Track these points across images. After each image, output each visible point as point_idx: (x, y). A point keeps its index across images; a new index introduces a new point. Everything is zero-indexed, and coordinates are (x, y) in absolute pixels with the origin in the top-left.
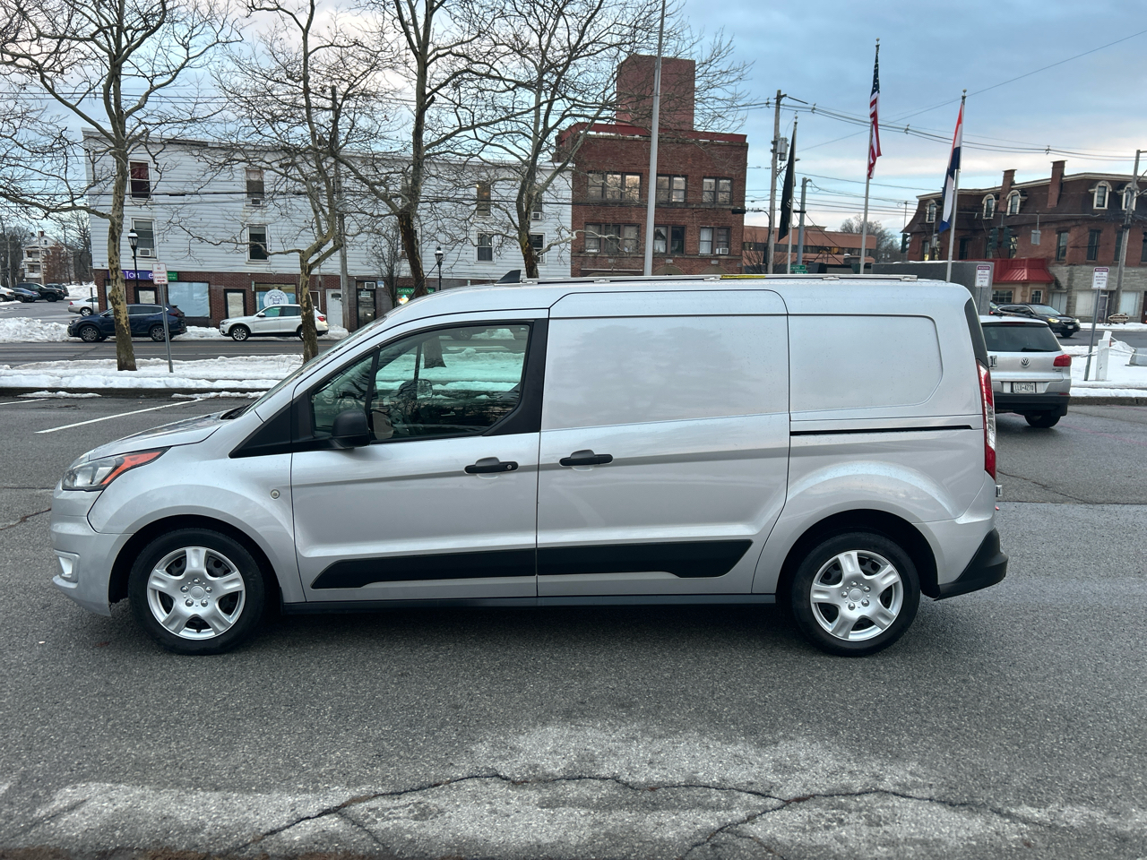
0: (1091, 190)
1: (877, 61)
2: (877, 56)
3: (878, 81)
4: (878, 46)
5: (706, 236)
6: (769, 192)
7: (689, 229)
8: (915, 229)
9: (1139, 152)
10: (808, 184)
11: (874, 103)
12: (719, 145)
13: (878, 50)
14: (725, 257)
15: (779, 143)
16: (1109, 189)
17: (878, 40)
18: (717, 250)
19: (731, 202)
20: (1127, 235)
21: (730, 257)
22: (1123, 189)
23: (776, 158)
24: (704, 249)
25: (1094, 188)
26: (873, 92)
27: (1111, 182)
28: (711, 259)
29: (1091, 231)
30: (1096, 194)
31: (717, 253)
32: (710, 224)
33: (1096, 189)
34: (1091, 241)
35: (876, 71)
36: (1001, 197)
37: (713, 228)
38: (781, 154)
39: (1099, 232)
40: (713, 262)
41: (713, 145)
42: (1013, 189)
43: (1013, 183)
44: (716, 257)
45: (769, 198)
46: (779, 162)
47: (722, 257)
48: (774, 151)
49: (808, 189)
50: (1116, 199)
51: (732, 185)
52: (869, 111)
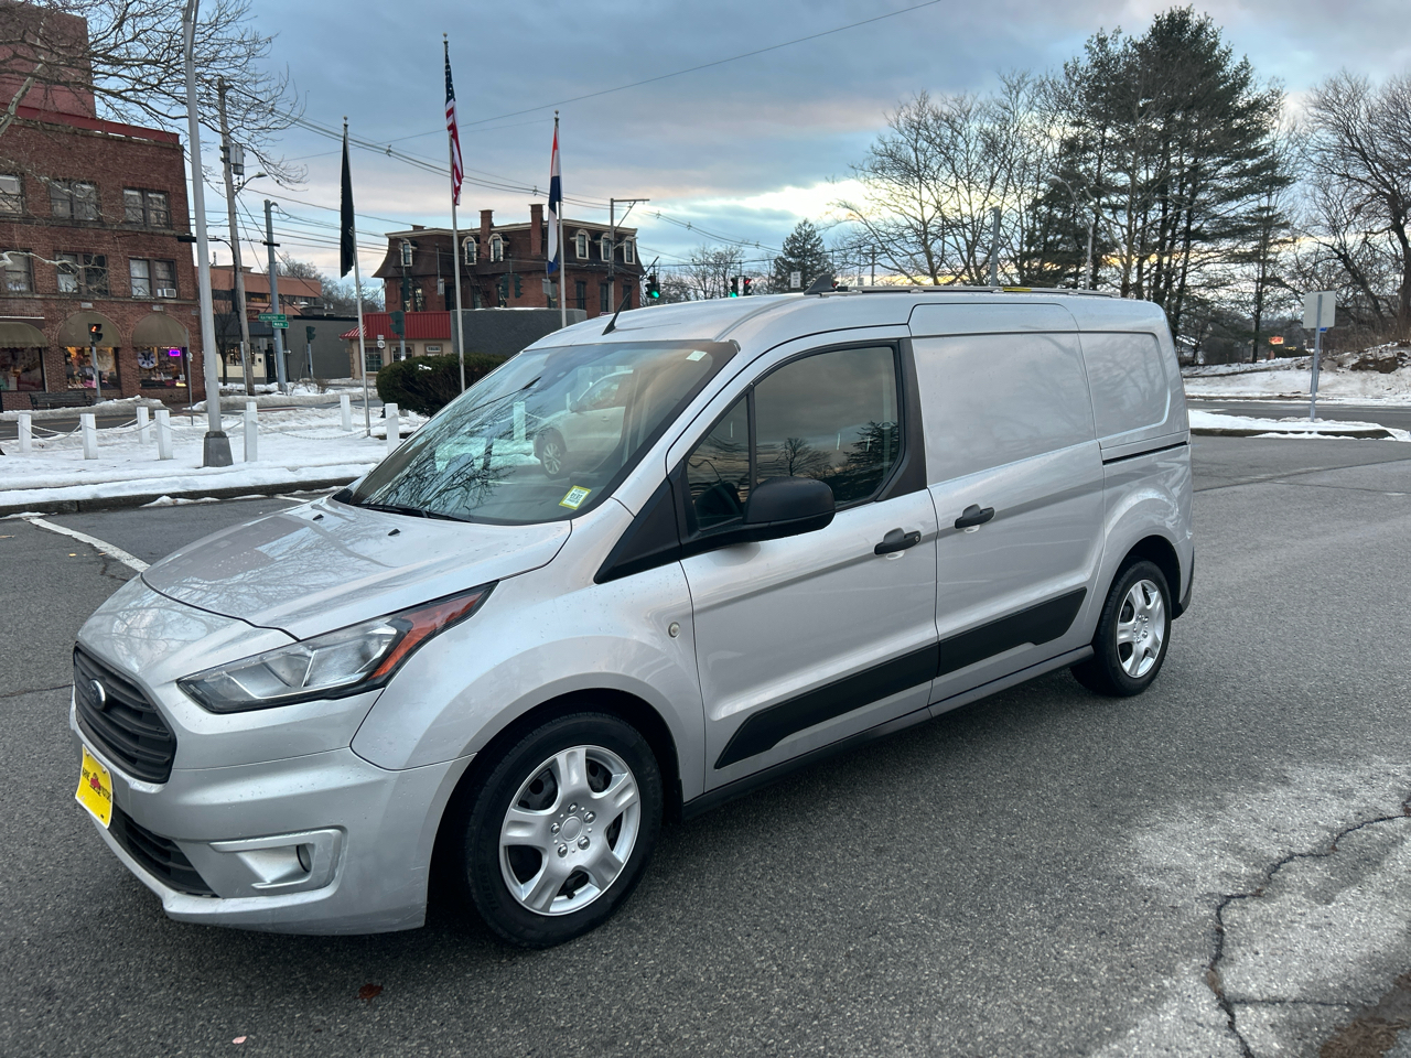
0: (572, 238)
1: (447, 61)
2: (447, 55)
3: (451, 86)
4: (446, 43)
5: (138, 270)
6: (227, 216)
7: (110, 260)
8: (391, 272)
9: (612, 201)
10: (273, 208)
11: (450, 113)
12: (139, 143)
13: (447, 47)
14: (173, 301)
15: (232, 150)
16: (588, 238)
17: (445, 36)
18: (159, 291)
19: (169, 225)
20: (612, 288)
21: (179, 302)
22: (600, 239)
23: (230, 170)
24: (140, 290)
25: (574, 236)
26: (448, 99)
27: (589, 231)
28: (151, 304)
29: (578, 282)
30: (577, 243)
31: (160, 295)
32: (143, 255)
33: (577, 238)
34: (579, 294)
35: (448, 74)
36: (482, 240)
37: (148, 260)
38: (236, 165)
39: (584, 283)
40: (156, 308)
41: (131, 142)
42: (493, 232)
43: (492, 226)
44: (160, 301)
45: (228, 223)
46: (235, 176)
47: (168, 301)
48: (225, 160)
49: (273, 215)
50: (595, 249)
51: (167, 202)
52: (446, 123)
